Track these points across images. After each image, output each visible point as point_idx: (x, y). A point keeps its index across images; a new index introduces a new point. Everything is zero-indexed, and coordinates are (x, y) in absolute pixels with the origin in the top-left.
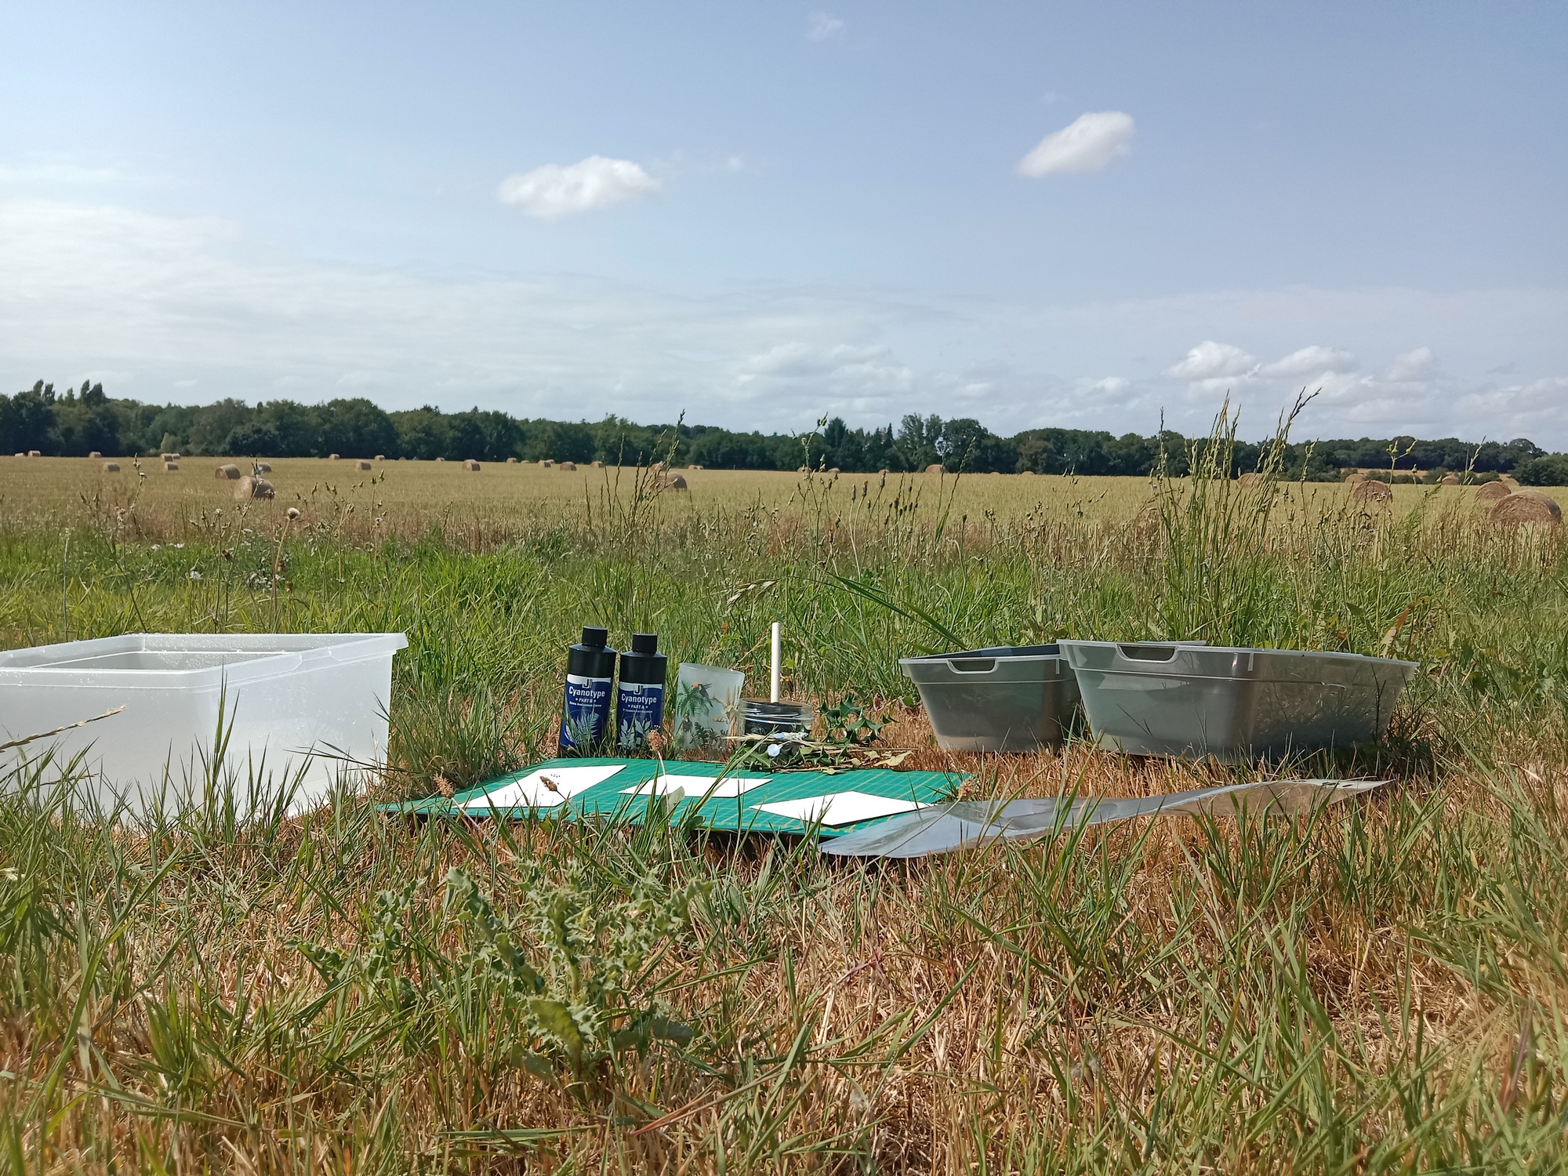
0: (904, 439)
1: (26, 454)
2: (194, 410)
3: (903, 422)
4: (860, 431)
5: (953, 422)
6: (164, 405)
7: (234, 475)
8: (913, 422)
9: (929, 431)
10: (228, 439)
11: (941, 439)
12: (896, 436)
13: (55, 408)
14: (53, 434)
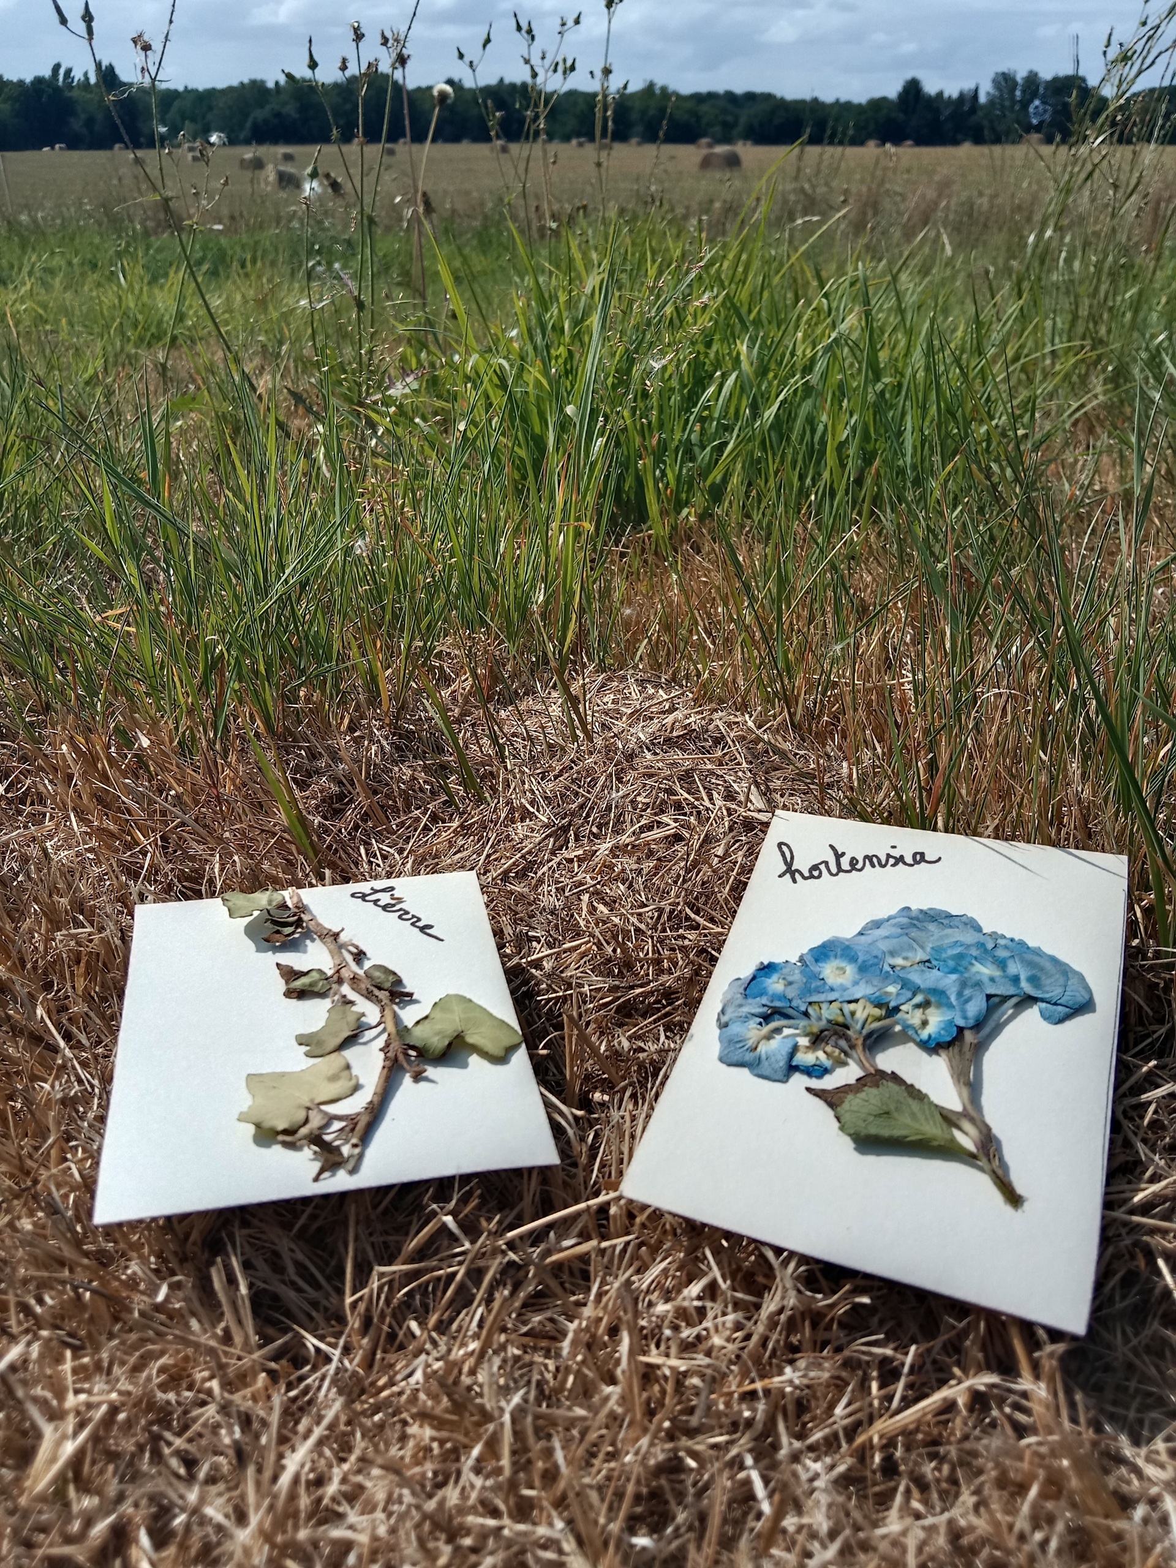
0: (992, 102)
1: (53, 148)
2: (211, 93)
3: (994, 81)
4: (940, 94)
5: (1056, 79)
6: (181, 89)
7: (258, 164)
8: (1005, 81)
9: (1023, 92)
10: (248, 124)
11: (1037, 102)
12: (983, 99)
13: (75, 94)
14: (77, 124)
